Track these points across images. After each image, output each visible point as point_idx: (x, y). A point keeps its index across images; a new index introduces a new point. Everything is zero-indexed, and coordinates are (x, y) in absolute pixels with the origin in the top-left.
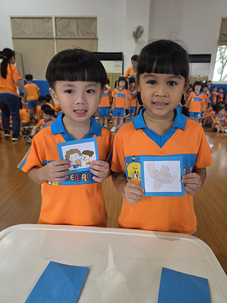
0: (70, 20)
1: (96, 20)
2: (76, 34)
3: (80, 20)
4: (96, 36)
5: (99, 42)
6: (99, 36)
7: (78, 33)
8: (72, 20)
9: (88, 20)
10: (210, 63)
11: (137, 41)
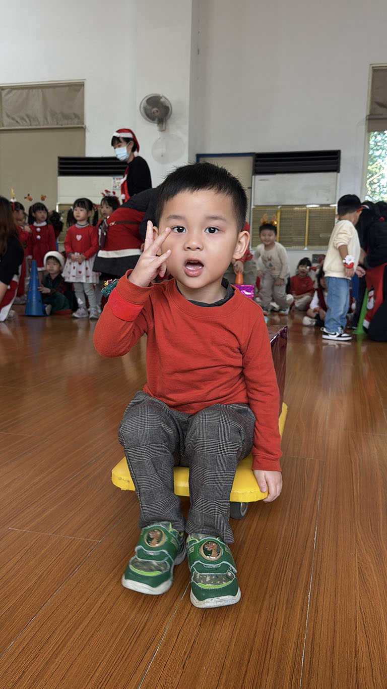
0: (31, 91)
1: (82, 88)
2: (41, 119)
3: (51, 90)
4: (83, 124)
5: (87, 134)
6: (88, 122)
7: (46, 118)
8: (34, 91)
9: (67, 88)
10: (339, 174)
11: (164, 128)
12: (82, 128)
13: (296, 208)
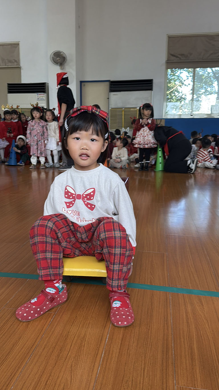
1: (18, 46)
3: (1, 47)
4: (20, 65)
5: (22, 71)
6: (22, 64)
9: (10, 46)
10: (153, 92)
11: (63, 68)
12: (19, 67)
13: (132, 109)
